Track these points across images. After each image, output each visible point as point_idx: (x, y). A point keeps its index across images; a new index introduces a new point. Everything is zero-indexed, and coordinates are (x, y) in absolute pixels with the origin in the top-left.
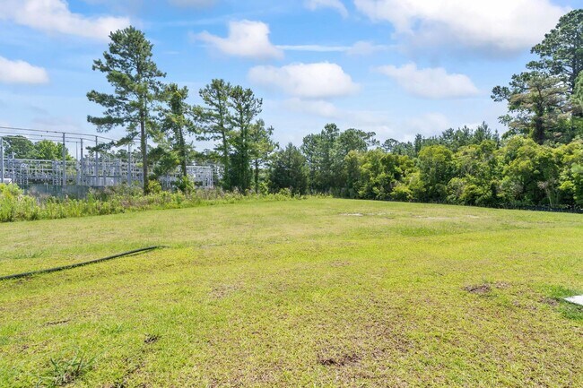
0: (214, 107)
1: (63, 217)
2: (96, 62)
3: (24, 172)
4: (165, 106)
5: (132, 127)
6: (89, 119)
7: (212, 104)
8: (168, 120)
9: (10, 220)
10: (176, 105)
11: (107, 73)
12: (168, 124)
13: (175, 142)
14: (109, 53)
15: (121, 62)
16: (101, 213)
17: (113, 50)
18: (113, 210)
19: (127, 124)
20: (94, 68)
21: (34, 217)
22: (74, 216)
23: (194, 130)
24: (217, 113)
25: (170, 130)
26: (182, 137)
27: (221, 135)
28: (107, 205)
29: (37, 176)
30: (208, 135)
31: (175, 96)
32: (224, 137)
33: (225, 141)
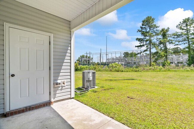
0: (184, 31)
1: (127, 72)
2: (138, 30)
3: (126, 61)
4: (160, 37)
5: (147, 46)
6: (136, 46)
7: (183, 29)
8: (160, 42)
9: (118, 71)
10: (164, 35)
11: (140, 32)
12: (161, 43)
13: (163, 48)
14: (142, 26)
15: (145, 28)
16: (136, 71)
17: (143, 25)
18: (139, 71)
19: (145, 46)
20: (137, 31)
21: (122, 71)
22: (130, 72)
23: (172, 43)
24: (186, 33)
25: (162, 45)
26: (166, 46)
27: (187, 42)
28: (137, 69)
29: (129, 62)
30: (180, 43)
31: (163, 32)
32: (189, 43)
33: (189, 44)
